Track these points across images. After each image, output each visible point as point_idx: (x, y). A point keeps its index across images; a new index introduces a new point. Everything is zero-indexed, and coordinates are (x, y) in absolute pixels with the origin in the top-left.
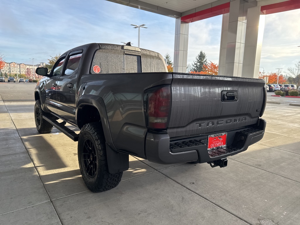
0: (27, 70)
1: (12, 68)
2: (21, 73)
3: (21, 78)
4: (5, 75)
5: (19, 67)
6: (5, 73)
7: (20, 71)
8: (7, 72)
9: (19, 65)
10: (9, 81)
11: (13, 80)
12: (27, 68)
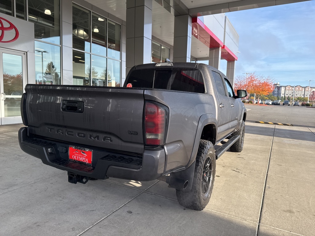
0: (312, 94)
1: (296, 92)
2: (305, 96)
3: (304, 101)
4: (287, 99)
5: (303, 90)
6: (288, 97)
7: (304, 94)
8: (290, 96)
9: (304, 89)
10: (284, 104)
11: (288, 103)
12: (312, 91)
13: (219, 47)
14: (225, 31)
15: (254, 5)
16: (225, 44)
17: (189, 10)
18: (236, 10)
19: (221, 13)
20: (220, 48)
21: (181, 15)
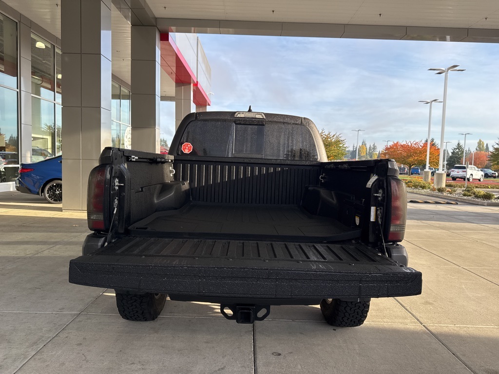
13: (190, 84)
14: (197, 60)
15: (231, 30)
16: (198, 81)
17: (156, 19)
18: (206, 32)
19: (191, 33)
20: (192, 85)
21: (143, 25)
